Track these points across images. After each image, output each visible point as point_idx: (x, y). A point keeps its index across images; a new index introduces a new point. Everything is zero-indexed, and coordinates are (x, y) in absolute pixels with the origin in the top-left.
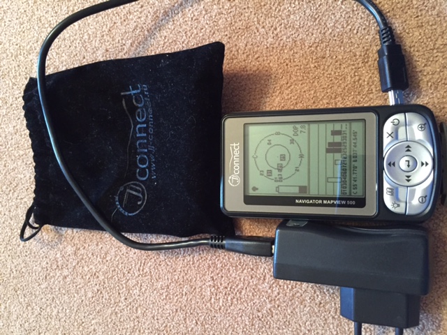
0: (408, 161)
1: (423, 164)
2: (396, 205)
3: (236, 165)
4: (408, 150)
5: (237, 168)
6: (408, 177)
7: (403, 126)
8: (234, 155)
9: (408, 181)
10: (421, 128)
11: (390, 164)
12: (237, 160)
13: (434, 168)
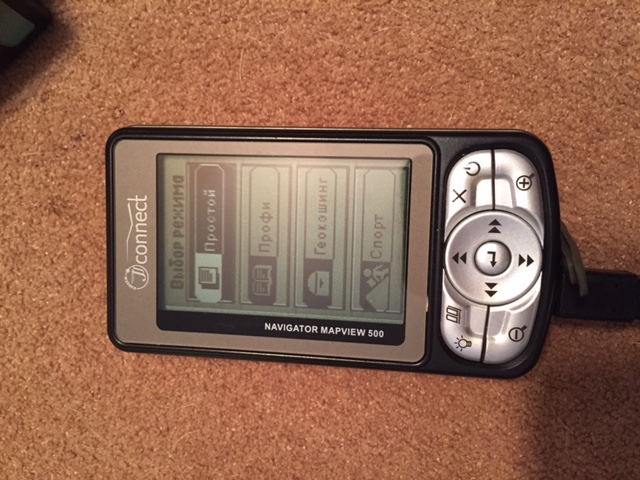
0: (494, 253)
2: (463, 344)
3: (141, 244)
4: (495, 231)
5: (141, 250)
6: (491, 285)
7: (486, 177)
8: (136, 222)
9: (491, 294)
10: (524, 183)
11: (455, 258)
12: (141, 233)
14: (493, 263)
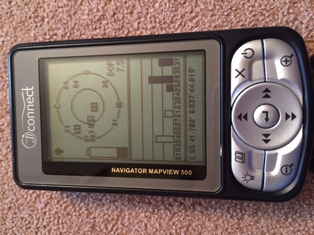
0: (267, 112)
1: (287, 117)
2: (248, 178)
3: (31, 118)
4: (267, 96)
5: (31, 122)
6: (266, 135)
7: (258, 59)
8: (27, 104)
9: (267, 141)
10: (286, 61)
11: (240, 117)
12: (31, 111)
13: (303, 122)
14: (267, 119)
